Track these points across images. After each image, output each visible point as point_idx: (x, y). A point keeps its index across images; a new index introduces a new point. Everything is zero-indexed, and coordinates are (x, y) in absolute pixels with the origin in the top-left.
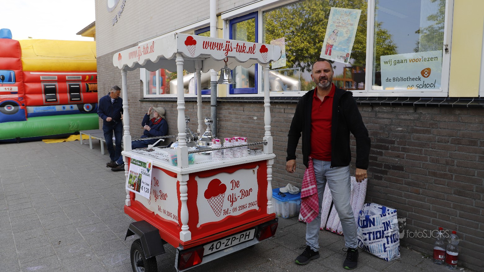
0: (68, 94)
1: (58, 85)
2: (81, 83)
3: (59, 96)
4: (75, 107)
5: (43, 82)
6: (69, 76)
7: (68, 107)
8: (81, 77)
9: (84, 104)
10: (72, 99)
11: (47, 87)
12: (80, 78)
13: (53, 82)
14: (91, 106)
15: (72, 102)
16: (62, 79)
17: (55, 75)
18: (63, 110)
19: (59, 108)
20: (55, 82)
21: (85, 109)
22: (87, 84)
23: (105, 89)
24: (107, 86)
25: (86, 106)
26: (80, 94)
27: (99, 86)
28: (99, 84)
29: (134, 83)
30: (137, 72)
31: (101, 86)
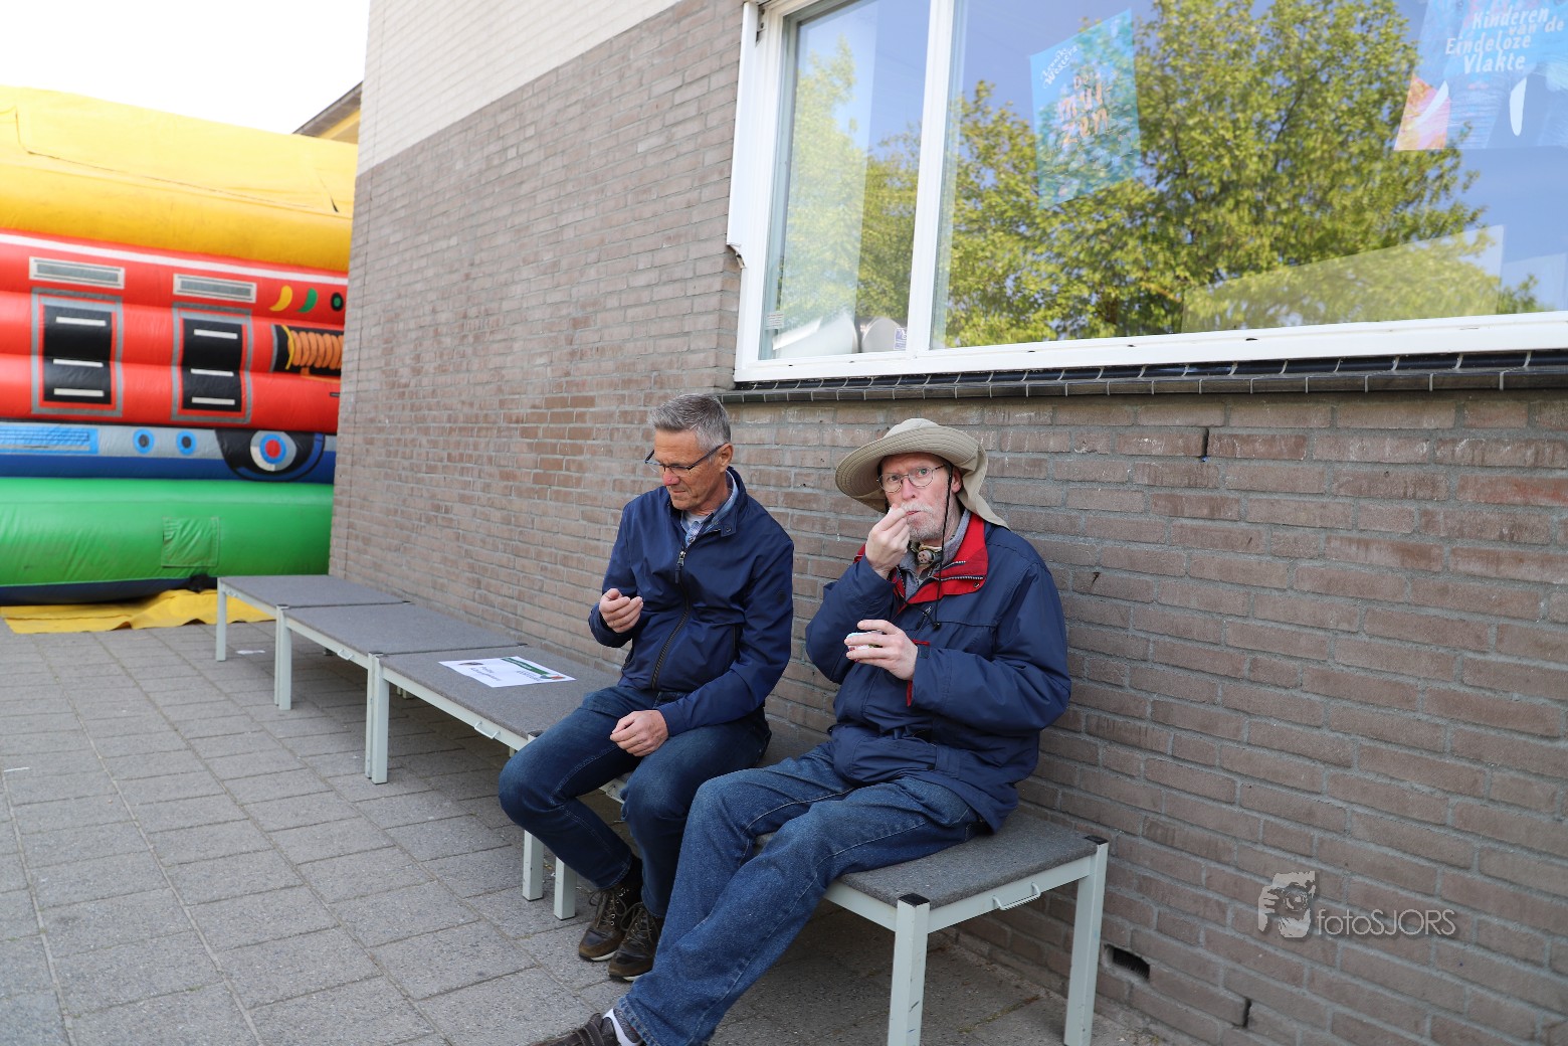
0: (175, 373)
1: (126, 317)
2: (248, 323)
3: (125, 374)
4: (207, 444)
5: (41, 294)
6: (187, 275)
7: (165, 442)
8: (254, 288)
9: (252, 429)
10: (196, 400)
11: (60, 321)
12: (248, 292)
13: (100, 296)
14: (289, 447)
15: (189, 414)
16: (148, 292)
17: (113, 265)
18: (136, 454)
19: (114, 441)
20: (113, 302)
21: (260, 456)
22: (279, 330)
23: (389, 343)
24: (412, 324)
25: (262, 441)
26: (239, 380)
27: (355, 330)
28: (356, 319)
29: (652, 276)
30: (695, 195)
31: (365, 332)
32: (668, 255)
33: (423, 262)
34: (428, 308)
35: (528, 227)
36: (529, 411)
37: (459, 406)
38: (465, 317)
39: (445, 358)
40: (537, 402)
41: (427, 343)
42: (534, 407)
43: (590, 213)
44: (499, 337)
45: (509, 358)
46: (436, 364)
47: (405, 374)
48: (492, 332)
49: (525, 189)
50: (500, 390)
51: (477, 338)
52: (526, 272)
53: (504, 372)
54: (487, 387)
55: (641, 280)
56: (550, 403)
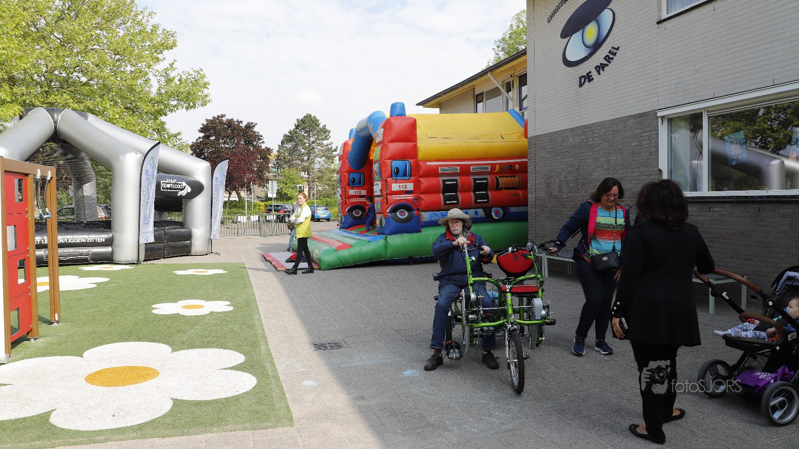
0: (472, 194)
2: (488, 177)
3: (461, 195)
4: (481, 212)
5: (442, 176)
6: (474, 166)
8: (489, 167)
9: (491, 208)
10: (478, 201)
11: (446, 183)
13: (454, 175)
14: (501, 211)
15: (477, 206)
16: (465, 171)
17: (457, 166)
20: (457, 176)
21: (494, 215)
22: (496, 177)
23: (548, 185)
25: (495, 210)
26: (488, 193)
27: (533, 180)
28: (533, 177)
29: (639, 174)
30: (649, 157)
31: (537, 181)
32: (643, 169)
33: (560, 164)
34: (563, 176)
35: (598, 159)
43: (618, 157)
46: (568, 191)
47: (556, 193)
48: (588, 183)
49: (596, 149)
51: (583, 185)
52: (598, 170)
55: (636, 174)
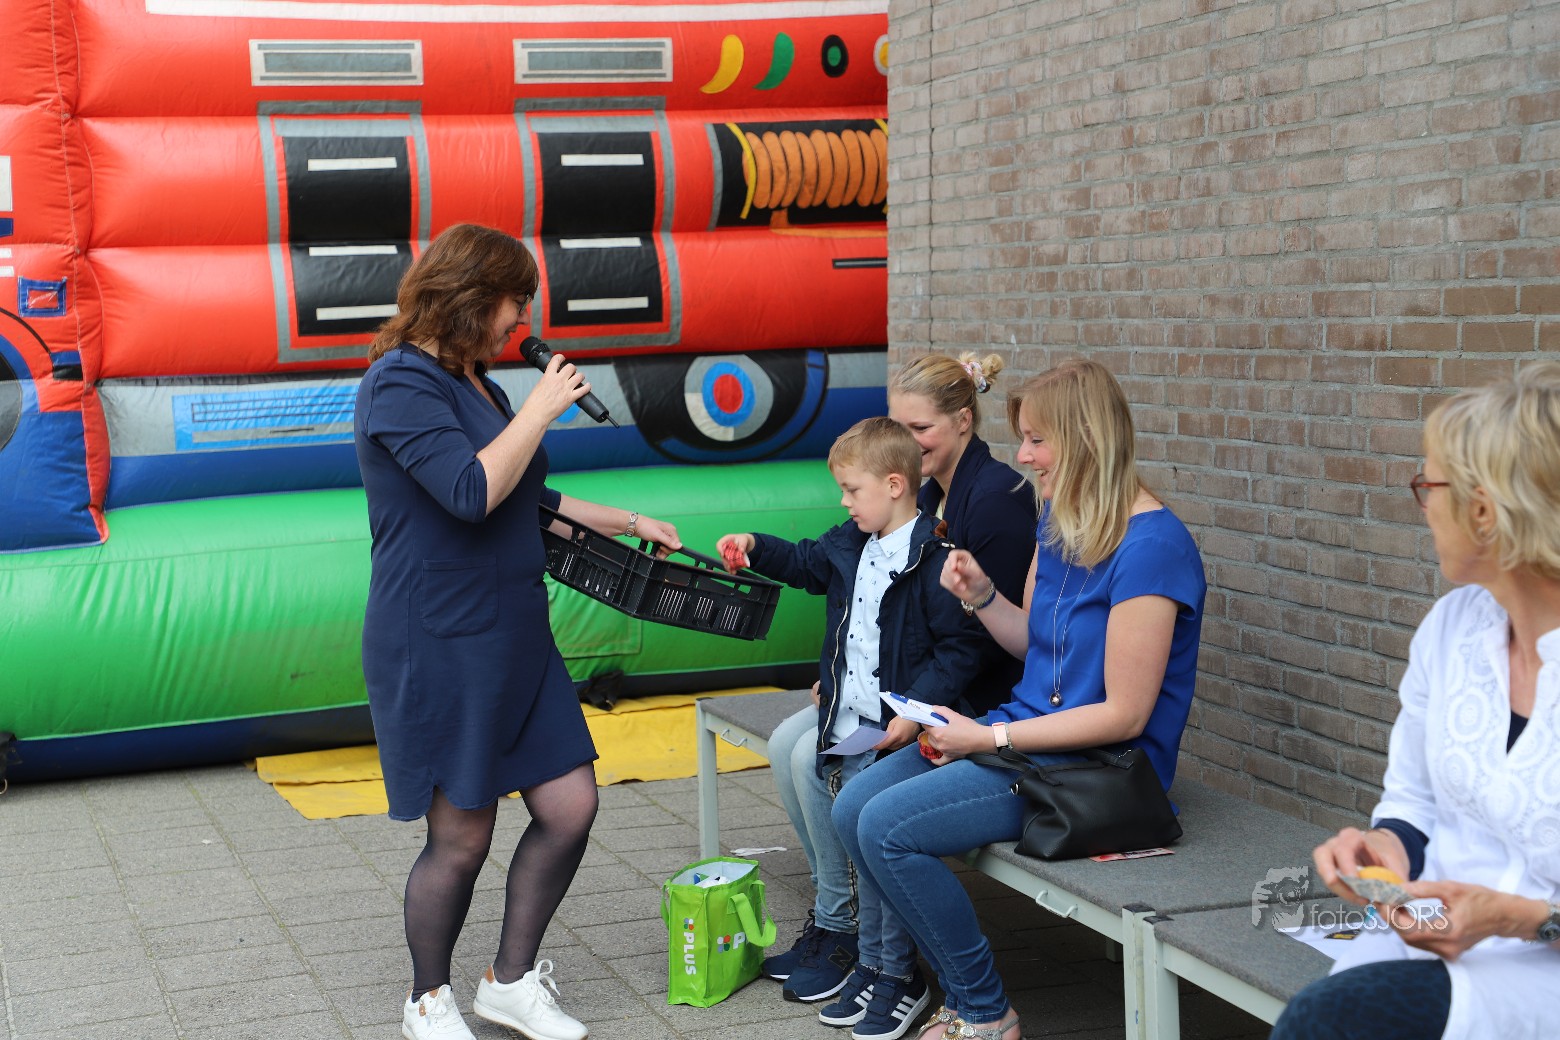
1: (433, 142)
2: (660, 126)
5: (274, 114)
8: (667, 49)
9: (684, 355)
10: (575, 305)
11: (316, 165)
12: (656, 59)
13: (383, 106)
14: (758, 384)
17: (400, 36)
20: (402, 114)
21: (704, 411)
22: (723, 134)
23: (1005, 163)
24: (1063, 119)
25: (707, 377)
26: (654, 252)
27: (916, 134)
28: (915, 109)
31: (941, 139)
34: (1102, 82)
36: (1400, 320)
37: (1204, 308)
38: (1206, 100)
39: (1157, 196)
40: (1423, 300)
41: (1105, 163)
42: (1414, 310)
44: (1303, 146)
45: (1335, 197)
46: (1133, 212)
48: (1282, 136)
50: (1313, 271)
51: (1241, 150)
53: (1321, 229)
54: (1275, 264)
56: (1460, 302)
